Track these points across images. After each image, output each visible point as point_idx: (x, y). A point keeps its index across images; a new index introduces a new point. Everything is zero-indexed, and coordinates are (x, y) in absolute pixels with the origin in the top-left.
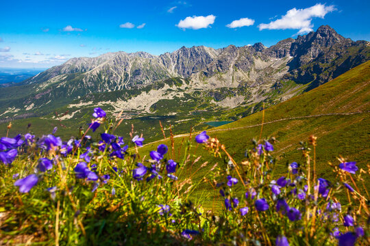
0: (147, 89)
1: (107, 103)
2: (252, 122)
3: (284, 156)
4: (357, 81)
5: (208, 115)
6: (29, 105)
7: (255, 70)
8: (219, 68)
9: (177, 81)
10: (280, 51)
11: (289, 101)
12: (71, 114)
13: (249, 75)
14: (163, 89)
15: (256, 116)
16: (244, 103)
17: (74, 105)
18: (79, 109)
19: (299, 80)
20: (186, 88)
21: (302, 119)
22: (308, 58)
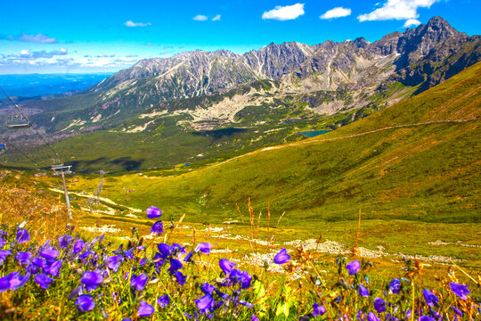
0: (231, 94)
1: (185, 111)
2: (353, 132)
3: (389, 169)
4: (472, 83)
5: (302, 124)
6: (95, 117)
7: (357, 70)
8: (315, 68)
9: (266, 85)
10: (386, 48)
11: (395, 105)
12: (143, 126)
13: (349, 76)
14: (249, 94)
15: (357, 124)
16: (344, 109)
17: (146, 115)
18: (152, 119)
19: (407, 82)
20: (276, 92)
21: (409, 127)
22: (417, 56)
